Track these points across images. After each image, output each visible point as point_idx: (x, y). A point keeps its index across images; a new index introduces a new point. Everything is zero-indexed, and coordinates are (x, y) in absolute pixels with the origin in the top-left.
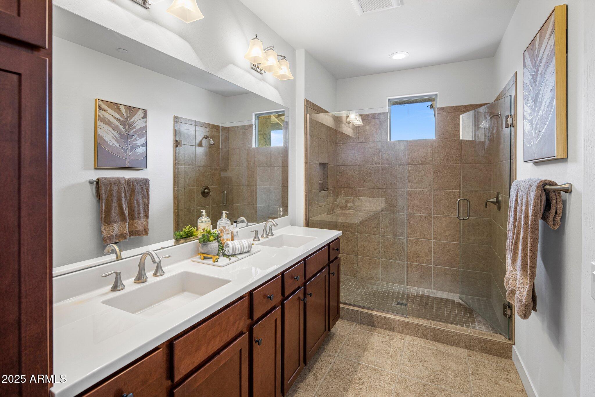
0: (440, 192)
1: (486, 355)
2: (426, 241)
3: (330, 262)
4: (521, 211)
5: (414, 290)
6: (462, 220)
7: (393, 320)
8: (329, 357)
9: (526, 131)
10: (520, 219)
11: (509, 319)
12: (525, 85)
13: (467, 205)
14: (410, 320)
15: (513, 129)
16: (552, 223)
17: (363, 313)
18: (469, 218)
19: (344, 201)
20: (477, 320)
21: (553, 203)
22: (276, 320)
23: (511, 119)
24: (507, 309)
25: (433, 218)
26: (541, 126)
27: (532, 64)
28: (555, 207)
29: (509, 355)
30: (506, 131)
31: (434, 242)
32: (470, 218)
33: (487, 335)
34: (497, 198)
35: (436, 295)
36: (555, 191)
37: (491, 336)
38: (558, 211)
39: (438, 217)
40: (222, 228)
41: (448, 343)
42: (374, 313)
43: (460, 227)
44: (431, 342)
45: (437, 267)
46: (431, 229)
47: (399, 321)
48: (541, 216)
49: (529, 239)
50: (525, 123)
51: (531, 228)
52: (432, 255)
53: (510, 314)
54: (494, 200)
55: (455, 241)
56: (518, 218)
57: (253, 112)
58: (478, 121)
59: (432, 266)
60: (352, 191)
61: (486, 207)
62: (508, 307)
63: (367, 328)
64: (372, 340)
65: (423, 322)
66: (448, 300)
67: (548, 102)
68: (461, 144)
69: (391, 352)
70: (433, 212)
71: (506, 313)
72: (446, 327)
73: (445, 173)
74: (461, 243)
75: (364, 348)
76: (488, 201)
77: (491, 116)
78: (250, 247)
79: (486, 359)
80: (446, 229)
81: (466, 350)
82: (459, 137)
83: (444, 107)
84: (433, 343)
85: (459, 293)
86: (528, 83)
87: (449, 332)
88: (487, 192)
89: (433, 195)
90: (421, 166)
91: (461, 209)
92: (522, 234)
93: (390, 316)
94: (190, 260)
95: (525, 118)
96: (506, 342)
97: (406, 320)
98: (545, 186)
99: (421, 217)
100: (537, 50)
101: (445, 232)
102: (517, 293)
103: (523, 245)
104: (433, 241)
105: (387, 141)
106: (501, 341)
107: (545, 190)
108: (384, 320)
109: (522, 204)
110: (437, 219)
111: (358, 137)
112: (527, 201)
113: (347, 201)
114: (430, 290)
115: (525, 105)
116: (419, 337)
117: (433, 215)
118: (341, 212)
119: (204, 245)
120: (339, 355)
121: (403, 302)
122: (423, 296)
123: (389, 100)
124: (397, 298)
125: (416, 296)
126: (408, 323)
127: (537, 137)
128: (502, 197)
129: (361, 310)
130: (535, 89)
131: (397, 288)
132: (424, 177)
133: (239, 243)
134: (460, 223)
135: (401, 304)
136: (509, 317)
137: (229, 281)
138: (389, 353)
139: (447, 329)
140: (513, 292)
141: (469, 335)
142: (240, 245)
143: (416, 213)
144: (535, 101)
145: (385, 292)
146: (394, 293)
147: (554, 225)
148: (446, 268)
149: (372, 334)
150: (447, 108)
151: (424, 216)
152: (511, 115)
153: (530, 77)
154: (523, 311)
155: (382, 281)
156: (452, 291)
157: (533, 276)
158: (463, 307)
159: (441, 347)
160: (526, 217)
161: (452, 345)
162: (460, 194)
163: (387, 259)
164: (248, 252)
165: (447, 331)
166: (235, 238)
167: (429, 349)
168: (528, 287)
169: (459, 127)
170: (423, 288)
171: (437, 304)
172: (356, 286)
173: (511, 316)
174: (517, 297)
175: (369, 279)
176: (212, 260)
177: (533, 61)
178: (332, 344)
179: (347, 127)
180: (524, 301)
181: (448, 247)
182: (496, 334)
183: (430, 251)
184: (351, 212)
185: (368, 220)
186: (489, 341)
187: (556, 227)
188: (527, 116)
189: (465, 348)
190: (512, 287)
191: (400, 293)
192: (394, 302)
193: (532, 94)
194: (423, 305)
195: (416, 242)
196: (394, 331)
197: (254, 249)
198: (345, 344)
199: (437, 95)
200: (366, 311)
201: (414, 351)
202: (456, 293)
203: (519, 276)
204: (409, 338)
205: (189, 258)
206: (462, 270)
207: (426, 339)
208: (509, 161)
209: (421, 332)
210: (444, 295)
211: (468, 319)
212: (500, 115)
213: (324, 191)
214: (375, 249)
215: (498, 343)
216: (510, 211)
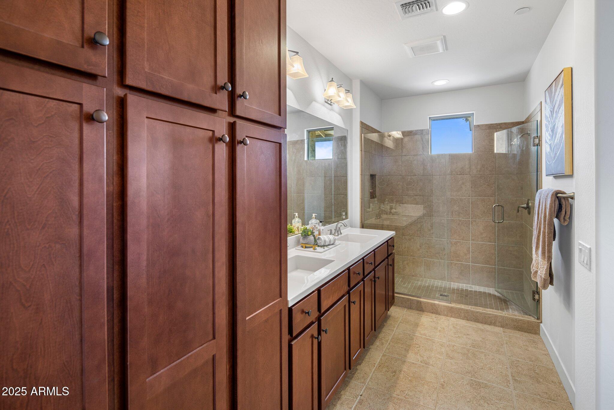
0: (477, 199)
1: (518, 332)
2: (464, 242)
3: (389, 256)
4: (542, 213)
5: (455, 285)
6: (497, 223)
7: (439, 305)
8: (389, 331)
9: (547, 152)
10: (541, 218)
11: (537, 303)
12: (546, 117)
13: (501, 210)
14: (453, 305)
15: (539, 147)
16: (563, 221)
17: (412, 300)
18: (503, 221)
19: (389, 207)
20: (510, 308)
21: (564, 206)
22: (360, 291)
23: (538, 140)
24: (535, 294)
25: (470, 222)
26: (556, 151)
27: (551, 102)
28: (565, 210)
29: (538, 332)
30: (534, 149)
31: (472, 244)
32: (505, 221)
33: (519, 316)
34: (528, 204)
35: (474, 289)
36: (564, 198)
37: (523, 317)
38: (567, 212)
39: (475, 221)
40: (314, 227)
41: (486, 323)
42: (422, 300)
43: (495, 229)
44: (471, 322)
45: (475, 265)
46: (469, 232)
47: (444, 306)
48: (555, 216)
49: (546, 232)
50: (547, 145)
51: (548, 224)
52: (470, 255)
53: (538, 298)
54: (525, 206)
55: (491, 242)
56: (539, 218)
57: (306, 129)
58: (511, 139)
59: (471, 264)
60: (397, 199)
61: (518, 211)
62: (536, 292)
63: (417, 312)
64: (422, 320)
65: (465, 307)
66: (485, 293)
67: (560, 134)
68: (496, 157)
69: (439, 328)
70: (470, 216)
71: (535, 298)
72: (484, 310)
73: (482, 182)
74: (496, 244)
75: (417, 325)
76: (519, 207)
77: (522, 135)
78: (335, 240)
79: (518, 334)
80: (482, 231)
81: (502, 329)
82: (494, 151)
83: (480, 125)
84: (474, 323)
85: (495, 288)
86: (548, 116)
87: (487, 314)
88: (519, 199)
89: (470, 202)
90: (460, 176)
91: (496, 214)
92: (542, 229)
93: (436, 302)
94: (295, 249)
95: (546, 142)
96: (535, 321)
97: (450, 305)
98: (558, 194)
99: (460, 221)
100: (553, 93)
101: (482, 234)
102: (539, 271)
103: (542, 237)
104: (471, 242)
105: (429, 154)
106: (531, 320)
107: (558, 197)
108: (431, 306)
109: (542, 207)
110: (474, 223)
111: (402, 151)
112: (546, 205)
113: (391, 208)
114: (469, 285)
115: (546, 132)
116: (461, 319)
117: (470, 220)
118: (386, 217)
119: (304, 238)
120: (397, 329)
121: (446, 294)
122: (462, 290)
123: (430, 118)
124: (440, 291)
125: (457, 290)
126: (452, 308)
127: (554, 158)
128: (532, 203)
129: (410, 297)
130: (552, 122)
131: (439, 283)
132: (462, 186)
133: (327, 237)
134: (495, 226)
135: (444, 296)
136: (537, 301)
137: (332, 261)
138: (437, 329)
139: (485, 312)
140: (536, 272)
141: (504, 316)
142: (328, 239)
143: (455, 218)
144: (552, 131)
145: (428, 287)
146: (437, 287)
147: (564, 222)
148: (483, 266)
149: (422, 317)
150: (482, 125)
151: (463, 220)
152: (537, 136)
153: (550, 112)
154: (542, 283)
155: (425, 277)
156: (488, 286)
157: (550, 258)
158: (499, 298)
159: (480, 326)
160: (545, 217)
161: (489, 325)
162: (495, 201)
163: (429, 258)
164: (333, 244)
165: (485, 314)
166: (321, 234)
167: (471, 327)
168: (546, 266)
169: (494, 142)
170: (462, 283)
171: (476, 296)
172: (402, 281)
173: (539, 300)
174: (539, 274)
175: (413, 276)
176: (312, 248)
177: (552, 101)
178: (389, 322)
179: (388, 139)
180: (543, 276)
181: (485, 247)
182: (526, 316)
183: (468, 251)
184: (395, 217)
185: (411, 224)
186: (521, 320)
187: (566, 223)
188: (548, 141)
189: (501, 327)
190: (536, 269)
191: (442, 288)
192: (437, 294)
193: (551, 125)
194: (463, 297)
195: (456, 243)
196: (439, 314)
197: (337, 242)
198: (401, 322)
199: (473, 113)
200: (415, 298)
201: (458, 328)
202: (492, 288)
203: (540, 260)
204: (453, 320)
205: (294, 247)
206: (497, 268)
207: (468, 320)
208: (536, 173)
209: (463, 314)
210: (482, 289)
211: (503, 307)
212: (530, 133)
213: (374, 198)
214: (419, 250)
215: (528, 322)
216: (535, 214)
